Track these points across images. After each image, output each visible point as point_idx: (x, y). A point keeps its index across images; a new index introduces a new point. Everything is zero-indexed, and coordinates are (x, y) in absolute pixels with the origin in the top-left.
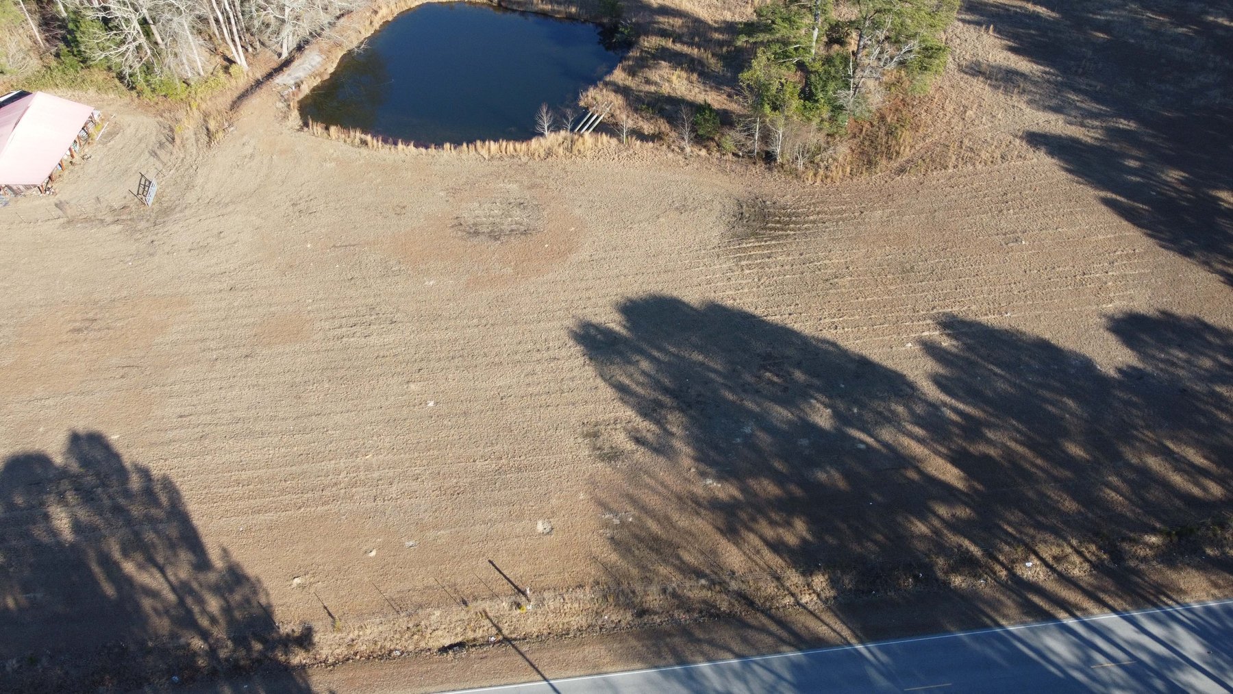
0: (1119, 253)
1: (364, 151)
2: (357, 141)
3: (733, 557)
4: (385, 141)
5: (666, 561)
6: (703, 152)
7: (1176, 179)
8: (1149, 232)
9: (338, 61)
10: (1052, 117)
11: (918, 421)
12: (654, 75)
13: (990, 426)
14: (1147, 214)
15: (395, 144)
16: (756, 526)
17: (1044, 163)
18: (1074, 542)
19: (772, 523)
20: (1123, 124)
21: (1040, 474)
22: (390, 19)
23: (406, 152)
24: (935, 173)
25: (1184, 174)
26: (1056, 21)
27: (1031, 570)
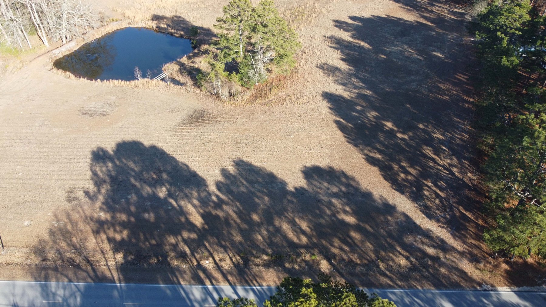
0: (328, 144)
1: (68, 80)
2: (68, 76)
3: (91, 243)
4: (76, 76)
5: (65, 241)
6: (199, 91)
7: (372, 116)
8: (346, 135)
9: (80, 46)
10: (341, 87)
11: (200, 199)
12: (197, 60)
13: (227, 204)
14: (350, 128)
15: (80, 78)
16: (107, 231)
17: (324, 105)
18: (231, 255)
19: (115, 231)
20: (368, 92)
21: (235, 225)
22: (110, 32)
23: (84, 81)
24: (277, 106)
25: (378, 114)
26: (369, 50)
27: (208, 264)
